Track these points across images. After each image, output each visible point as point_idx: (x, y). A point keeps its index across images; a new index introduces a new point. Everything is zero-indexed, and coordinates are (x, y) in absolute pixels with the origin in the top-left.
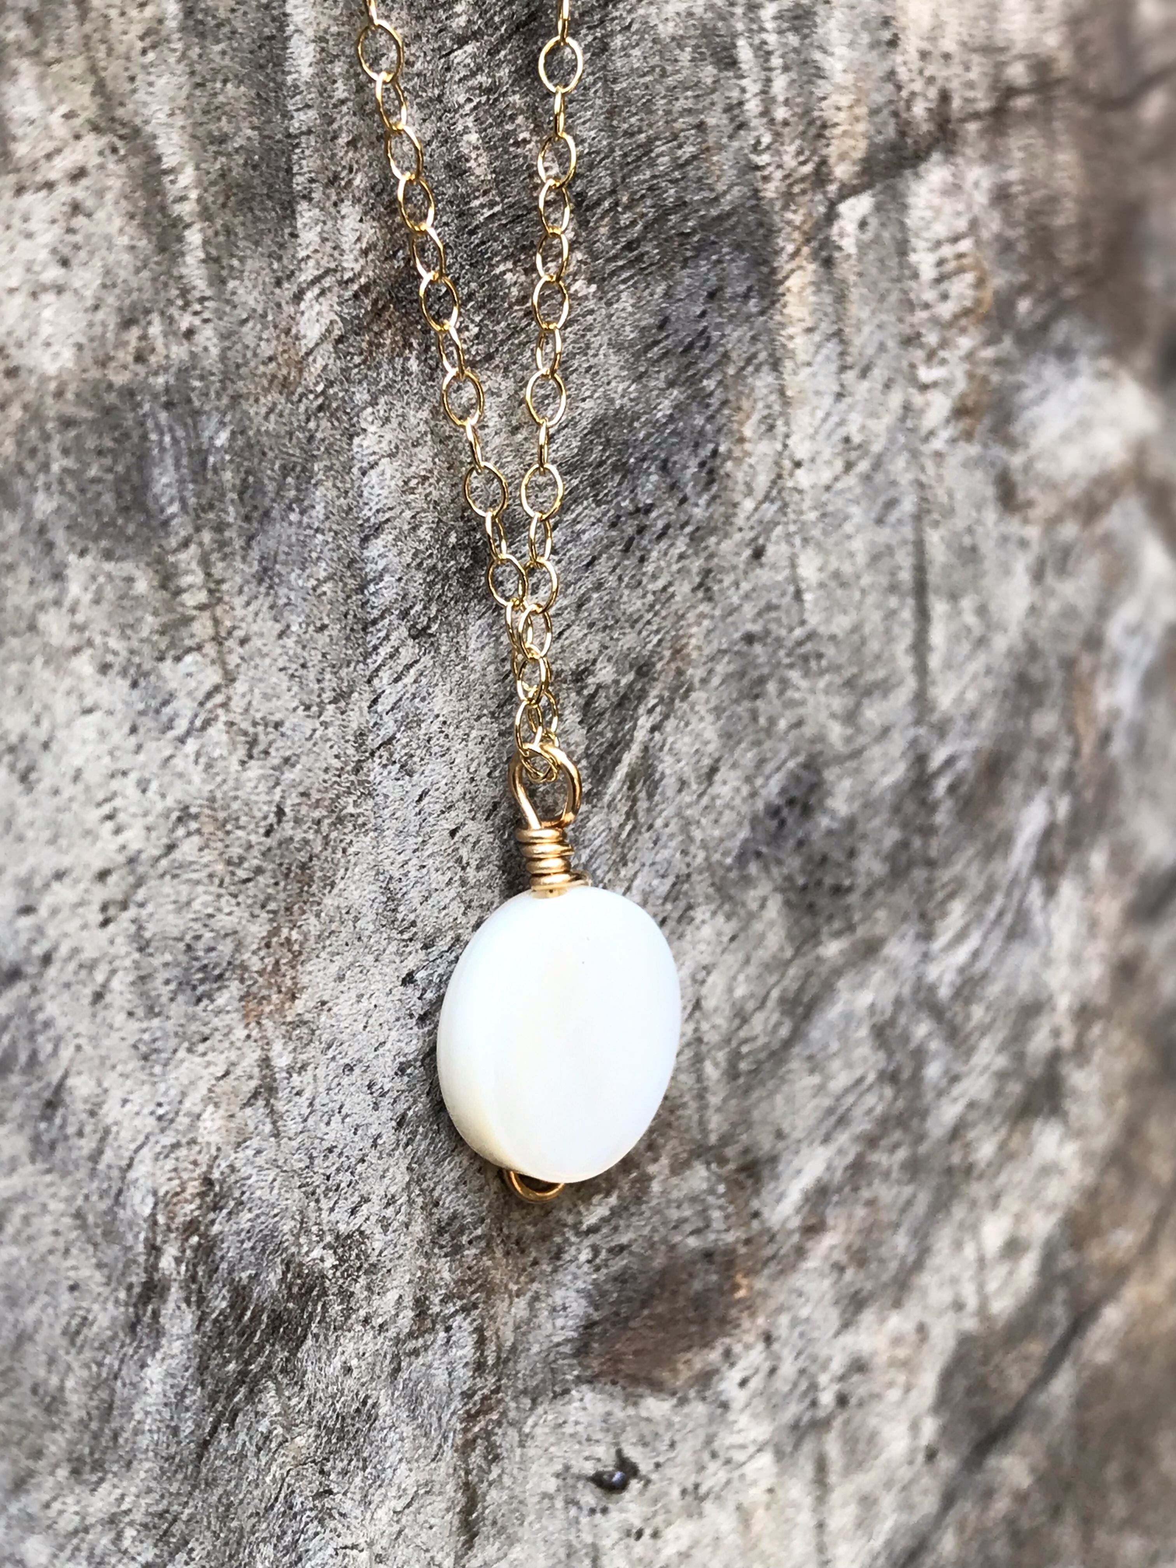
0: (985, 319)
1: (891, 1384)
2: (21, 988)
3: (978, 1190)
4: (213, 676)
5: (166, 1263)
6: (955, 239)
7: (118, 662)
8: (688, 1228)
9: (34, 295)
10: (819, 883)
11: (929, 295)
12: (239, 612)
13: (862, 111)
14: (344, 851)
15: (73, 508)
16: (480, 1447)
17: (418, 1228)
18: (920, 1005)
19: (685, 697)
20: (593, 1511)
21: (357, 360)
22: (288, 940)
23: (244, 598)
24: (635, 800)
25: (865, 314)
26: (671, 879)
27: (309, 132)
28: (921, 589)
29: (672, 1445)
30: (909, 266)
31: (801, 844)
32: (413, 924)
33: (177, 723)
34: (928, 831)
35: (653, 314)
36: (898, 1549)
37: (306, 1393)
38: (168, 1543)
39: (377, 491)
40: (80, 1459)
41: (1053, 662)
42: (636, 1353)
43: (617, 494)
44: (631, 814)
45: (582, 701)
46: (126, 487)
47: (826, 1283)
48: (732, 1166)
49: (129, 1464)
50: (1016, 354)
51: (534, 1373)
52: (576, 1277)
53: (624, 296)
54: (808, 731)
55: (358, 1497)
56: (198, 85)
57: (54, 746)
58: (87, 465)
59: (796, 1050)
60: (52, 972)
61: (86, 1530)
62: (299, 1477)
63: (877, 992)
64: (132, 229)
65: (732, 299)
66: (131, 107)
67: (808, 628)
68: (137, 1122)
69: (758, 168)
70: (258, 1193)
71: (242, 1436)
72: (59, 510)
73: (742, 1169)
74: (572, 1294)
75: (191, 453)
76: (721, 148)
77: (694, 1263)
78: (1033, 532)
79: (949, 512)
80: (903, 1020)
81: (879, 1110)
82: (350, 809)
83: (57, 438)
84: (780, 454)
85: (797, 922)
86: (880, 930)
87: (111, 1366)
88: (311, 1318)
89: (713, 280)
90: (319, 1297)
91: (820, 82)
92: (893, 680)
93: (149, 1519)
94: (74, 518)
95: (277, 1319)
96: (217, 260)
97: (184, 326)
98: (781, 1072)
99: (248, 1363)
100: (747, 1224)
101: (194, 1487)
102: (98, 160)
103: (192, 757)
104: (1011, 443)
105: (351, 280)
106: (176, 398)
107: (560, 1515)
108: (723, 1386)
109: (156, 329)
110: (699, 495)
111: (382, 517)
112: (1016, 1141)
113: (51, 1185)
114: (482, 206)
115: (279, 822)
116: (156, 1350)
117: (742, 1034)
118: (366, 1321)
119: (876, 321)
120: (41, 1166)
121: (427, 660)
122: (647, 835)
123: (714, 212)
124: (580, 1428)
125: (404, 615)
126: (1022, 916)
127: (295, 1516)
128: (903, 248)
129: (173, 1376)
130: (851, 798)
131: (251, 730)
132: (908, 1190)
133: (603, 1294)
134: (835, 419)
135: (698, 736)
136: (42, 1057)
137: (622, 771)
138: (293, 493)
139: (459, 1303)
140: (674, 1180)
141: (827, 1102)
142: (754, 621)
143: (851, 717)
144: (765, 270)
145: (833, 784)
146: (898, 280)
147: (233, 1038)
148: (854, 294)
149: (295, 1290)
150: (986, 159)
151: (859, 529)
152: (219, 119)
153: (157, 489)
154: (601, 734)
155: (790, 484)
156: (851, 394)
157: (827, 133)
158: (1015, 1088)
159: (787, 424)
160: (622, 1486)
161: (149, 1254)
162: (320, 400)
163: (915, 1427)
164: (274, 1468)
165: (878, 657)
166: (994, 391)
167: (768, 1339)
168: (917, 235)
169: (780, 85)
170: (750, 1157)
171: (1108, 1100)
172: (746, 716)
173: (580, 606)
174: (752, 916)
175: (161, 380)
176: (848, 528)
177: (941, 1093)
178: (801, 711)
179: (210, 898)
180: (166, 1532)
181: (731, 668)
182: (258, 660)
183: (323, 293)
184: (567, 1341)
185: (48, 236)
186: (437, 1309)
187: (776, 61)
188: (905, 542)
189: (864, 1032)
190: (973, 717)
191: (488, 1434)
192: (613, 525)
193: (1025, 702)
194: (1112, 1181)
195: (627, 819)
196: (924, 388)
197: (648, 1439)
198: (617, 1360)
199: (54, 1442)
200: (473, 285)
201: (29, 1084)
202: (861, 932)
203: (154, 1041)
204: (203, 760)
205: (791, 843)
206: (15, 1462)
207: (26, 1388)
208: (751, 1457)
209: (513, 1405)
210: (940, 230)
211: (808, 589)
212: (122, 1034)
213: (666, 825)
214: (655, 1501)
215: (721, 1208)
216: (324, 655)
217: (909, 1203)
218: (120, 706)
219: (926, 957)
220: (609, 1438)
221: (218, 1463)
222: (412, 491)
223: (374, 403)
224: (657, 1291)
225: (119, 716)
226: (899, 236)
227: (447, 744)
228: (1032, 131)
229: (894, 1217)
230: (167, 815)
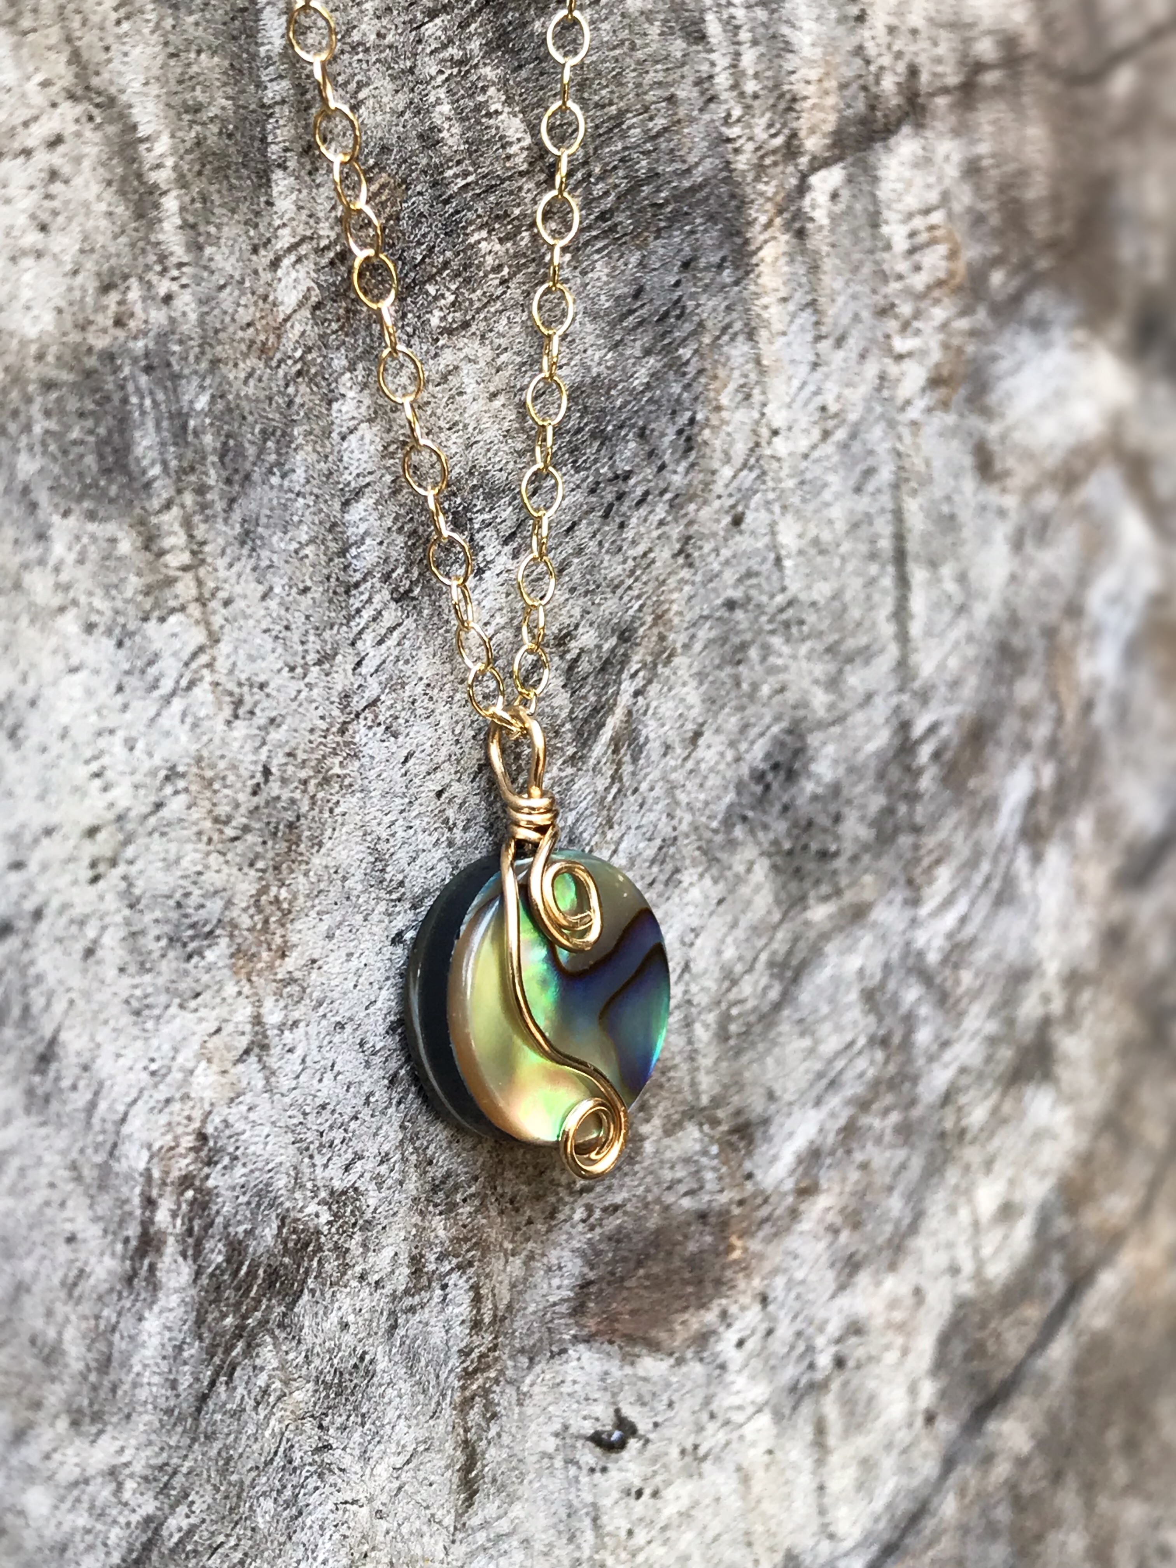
0: (958, 290)
1: (887, 1347)
2: (13, 943)
3: (972, 1154)
4: (199, 637)
5: (162, 1217)
6: (927, 212)
7: (102, 621)
8: (682, 1188)
9: (13, 259)
10: (805, 847)
11: (902, 267)
12: (222, 573)
13: (831, 84)
14: (331, 811)
15: (56, 470)
16: (479, 1404)
17: (412, 1186)
18: (910, 971)
19: (668, 662)
20: (592, 1470)
21: (335, 326)
22: (277, 898)
23: (227, 559)
24: (619, 764)
25: (838, 284)
26: (658, 842)
27: (283, 102)
28: (900, 557)
29: (670, 1405)
30: (880, 237)
31: (786, 808)
32: (401, 884)
33: (162, 682)
34: (913, 797)
35: (627, 283)
36: (899, 1513)
37: (303, 1347)
38: (168, 1496)
39: (357, 455)
40: (79, 1411)
41: (1034, 630)
42: (633, 1312)
43: (596, 461)
44: (616, 777)
45: (565, 666)
46: (108, 449)
47: (821, 1246)
48: (724, 1128)
49: (128, 1417)
50: (990, 324)
51: (530, 1333)
52: (571, 1237)
53: (598, 265)
54: (791, 696)
55: (357, 1452)
56: (172, 55)
57: (41, 703)
58: (68, 428)
59: (786, 1013)
60: (43, 927)
61: (86, 1482)
62: (299, 1431)
63: (867, 956)
64: (109, 194)
65: (707, 269)
66: (106, 76)
67: (789, 594)
68: (131, 1076)
69: (729, 140)
70: (252, 1149)
71: (241, 1391)
72: (41, 471)
73: (733, 1131)
74: (567, 1254)
75: (171, 417)
76: (692, 120)
77: (689, 1224)
78: (1011, 502)
79: (927, 481)
80: (892, 985)
81: (871, 1073)
82: (337, 770)
83: (39, 400)
84: (757, 423)
85: (784, 886)
86: (867, 895)
87: (108, 1319)
88: (307, 1272)
89: (687, 251)
90: (315, 1252)
91: (789, 56)
92: (876, 647)
93: (148, 1472)
94: (57, 478)
95: (273, 1275)
96: (193, 227)
97: (162, 291)
98: (772, 1035)
99: (245, 1317)
100: (741, 1185)
101: (194, 1440)
102: (75, 128)
103: (178, 718)
104: (987, 413)
105: (327, 248)
106: (156, 362)
107: (559, 1474)
108: (719, 1347)
109: (135, 294)
110: (678, 462)
111: (363, 481)
112: (1007, 1107)
113: (47, 1137)
114: (456, 176)
115: (267, 781)
116: (153, 1303)
117: (733, 996)
118: (362, 1277)
119: (850, 291)
120: (35, 1119)
121: (409, 623)
122: (632, 799)
123: (686, 184)
124: (577, 1387)
125: (386, 578)
126: (1009, 883)
127: (295, 1469)
128: (875, 221)
129: (170, 1329)
130: (836, 762)
131: (237, 690)
132: (901, 1154)
133: (598, 1253)
134: (811, 388)
135: (683, 700)
136: (35, 1010)
137: (606, 734)
138: (273, 457)
139: (455, 1261)
140: (667, 1141)
141: (818, 1066)
142: (735, 586)
143: (833, 683)
144: (739, 241)
145: (817, 750)
146: (871, 252)
147: (224, 994)
148: (828, 264)
149: (291, 1245)
150: (957, 132)
151: (838, 496)
152: (193, 89)
153: (139, 451)
154: (585, 697)
155: (768, 452)
156: (827, 364)
157: (797, 106)
158: (1006, 1053)
159: (764, 393)
160: (621, 1445)
161: (144, 1208)
162: (299, 366)
163: (913, 1390)
164: (273, 1422)
165: (859, 624)
166: (968, 362)
167: (764, 1300)
168: (889, 208)
169: (749, 59)
170: (741, 1120)
171: (1100, 1066)
172: (729, 683)
173: (561, 571)
174: (739, 880)
175: (140, 344)
176: (827, 496)
177: (932, 1059)
178: (782, 677)
179: (199, 856)
180: (166, 1485)
181: (713, 634)
182: (242, 622)
183: (299, 260)
184: (563, 1300)
185: (27, 202)
186: (431, 1267)
187: (744, 35)
188: (883, 510)
189: (853, 996)
190: (955, 684)
191: (486, 1392)
192: (592, 491)
193: (1008, 670)
194: (1106, 1145)
195: (613, 783)
196: (900, 357)
197: (647, 1398)
198: (613, 1319)
199: (53, 1393)
200: (448, 254)
201: (21, 1037)
202: (849, 897)
203: (146, 996)
204: (189, 720)
205: (777, 807)
206: (14, 1413)
207: (25, 1339)
208: (749, 1419)
209: (510, 1363)
210: (911, 202)
211: (789, 556)
212: (114, 989)
213: (652, 789)
214: (654, 1460)
215: (715, 1169)
216: (307, 617)
217: (903, 1166)
218: (106, 665)
219: (914, 922)
220: (608, 1397)
221: (218, 1417)
222: (392, 455)
223: (352, 368)
224: (652, 1251)
225: (105, 675)
226: (871, 208)
227: (431, 706)
228: (1001, 106)
229: (887, 1180)
230: (153, 773)
